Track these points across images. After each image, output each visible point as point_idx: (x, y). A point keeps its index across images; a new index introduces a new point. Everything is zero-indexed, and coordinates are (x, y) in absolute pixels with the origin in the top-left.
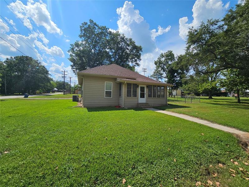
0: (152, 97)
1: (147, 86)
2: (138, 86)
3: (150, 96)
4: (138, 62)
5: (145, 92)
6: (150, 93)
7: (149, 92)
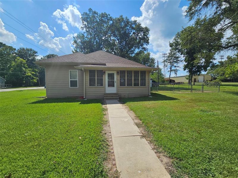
0: (125, 86)
1: (118, 72)
2: (104, 72)
3: (122, 84)
4: (145, 46)
5: (115, 80)
6: (122, 81)
7: (120, 79)
